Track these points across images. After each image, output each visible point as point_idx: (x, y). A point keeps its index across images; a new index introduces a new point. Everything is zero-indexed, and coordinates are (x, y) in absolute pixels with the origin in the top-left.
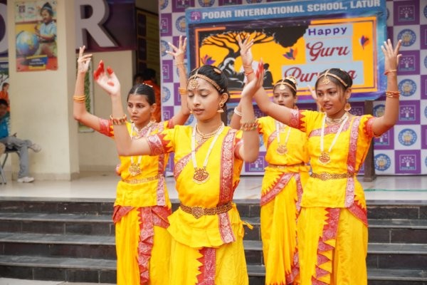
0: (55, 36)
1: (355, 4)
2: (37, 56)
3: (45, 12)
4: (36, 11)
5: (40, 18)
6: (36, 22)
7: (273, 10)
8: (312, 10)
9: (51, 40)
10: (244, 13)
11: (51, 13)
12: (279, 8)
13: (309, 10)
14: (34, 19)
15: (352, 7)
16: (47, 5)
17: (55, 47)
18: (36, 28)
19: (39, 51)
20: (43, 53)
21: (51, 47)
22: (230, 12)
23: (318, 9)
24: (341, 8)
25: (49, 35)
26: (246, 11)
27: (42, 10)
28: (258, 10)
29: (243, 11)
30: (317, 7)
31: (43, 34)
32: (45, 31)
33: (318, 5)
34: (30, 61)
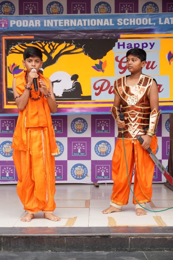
1: (163, 21)
7: (83, 22)
8: (121, 24)
10: (54, 22)
12: (89, 20)
13: (118, 24)
15: (160, 23)
22: (39, 21)
23: (128, 24)
24: (150, 23)
26: (56, 21)
28: (68, 21)
29: (52, 21)
30: (126, 22)
33: (128, 20)
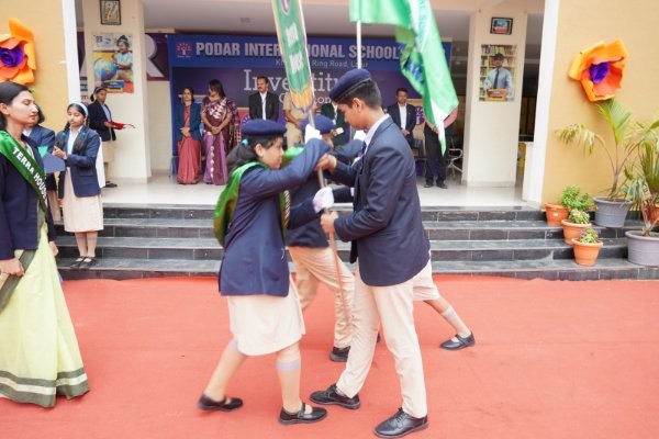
0: (131, 64)
2: (114, 80)
3: (121, 43)
4: (112, 42)
5: (117, 48)
6: (113, 51)
9: (128, 68)
11: (127, 45)
14: (111, 49)
16: (123, 37)
17: (132, 74)
18: (113, 57)
19: (116, 76)
20: (120, 78)
21: (127, 74)
25: (126, 64)
27: (118, 41)
31: (119, 62)
32: (122, 60)
34: (108, 84)
